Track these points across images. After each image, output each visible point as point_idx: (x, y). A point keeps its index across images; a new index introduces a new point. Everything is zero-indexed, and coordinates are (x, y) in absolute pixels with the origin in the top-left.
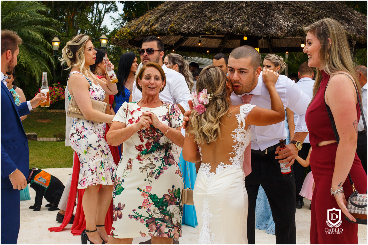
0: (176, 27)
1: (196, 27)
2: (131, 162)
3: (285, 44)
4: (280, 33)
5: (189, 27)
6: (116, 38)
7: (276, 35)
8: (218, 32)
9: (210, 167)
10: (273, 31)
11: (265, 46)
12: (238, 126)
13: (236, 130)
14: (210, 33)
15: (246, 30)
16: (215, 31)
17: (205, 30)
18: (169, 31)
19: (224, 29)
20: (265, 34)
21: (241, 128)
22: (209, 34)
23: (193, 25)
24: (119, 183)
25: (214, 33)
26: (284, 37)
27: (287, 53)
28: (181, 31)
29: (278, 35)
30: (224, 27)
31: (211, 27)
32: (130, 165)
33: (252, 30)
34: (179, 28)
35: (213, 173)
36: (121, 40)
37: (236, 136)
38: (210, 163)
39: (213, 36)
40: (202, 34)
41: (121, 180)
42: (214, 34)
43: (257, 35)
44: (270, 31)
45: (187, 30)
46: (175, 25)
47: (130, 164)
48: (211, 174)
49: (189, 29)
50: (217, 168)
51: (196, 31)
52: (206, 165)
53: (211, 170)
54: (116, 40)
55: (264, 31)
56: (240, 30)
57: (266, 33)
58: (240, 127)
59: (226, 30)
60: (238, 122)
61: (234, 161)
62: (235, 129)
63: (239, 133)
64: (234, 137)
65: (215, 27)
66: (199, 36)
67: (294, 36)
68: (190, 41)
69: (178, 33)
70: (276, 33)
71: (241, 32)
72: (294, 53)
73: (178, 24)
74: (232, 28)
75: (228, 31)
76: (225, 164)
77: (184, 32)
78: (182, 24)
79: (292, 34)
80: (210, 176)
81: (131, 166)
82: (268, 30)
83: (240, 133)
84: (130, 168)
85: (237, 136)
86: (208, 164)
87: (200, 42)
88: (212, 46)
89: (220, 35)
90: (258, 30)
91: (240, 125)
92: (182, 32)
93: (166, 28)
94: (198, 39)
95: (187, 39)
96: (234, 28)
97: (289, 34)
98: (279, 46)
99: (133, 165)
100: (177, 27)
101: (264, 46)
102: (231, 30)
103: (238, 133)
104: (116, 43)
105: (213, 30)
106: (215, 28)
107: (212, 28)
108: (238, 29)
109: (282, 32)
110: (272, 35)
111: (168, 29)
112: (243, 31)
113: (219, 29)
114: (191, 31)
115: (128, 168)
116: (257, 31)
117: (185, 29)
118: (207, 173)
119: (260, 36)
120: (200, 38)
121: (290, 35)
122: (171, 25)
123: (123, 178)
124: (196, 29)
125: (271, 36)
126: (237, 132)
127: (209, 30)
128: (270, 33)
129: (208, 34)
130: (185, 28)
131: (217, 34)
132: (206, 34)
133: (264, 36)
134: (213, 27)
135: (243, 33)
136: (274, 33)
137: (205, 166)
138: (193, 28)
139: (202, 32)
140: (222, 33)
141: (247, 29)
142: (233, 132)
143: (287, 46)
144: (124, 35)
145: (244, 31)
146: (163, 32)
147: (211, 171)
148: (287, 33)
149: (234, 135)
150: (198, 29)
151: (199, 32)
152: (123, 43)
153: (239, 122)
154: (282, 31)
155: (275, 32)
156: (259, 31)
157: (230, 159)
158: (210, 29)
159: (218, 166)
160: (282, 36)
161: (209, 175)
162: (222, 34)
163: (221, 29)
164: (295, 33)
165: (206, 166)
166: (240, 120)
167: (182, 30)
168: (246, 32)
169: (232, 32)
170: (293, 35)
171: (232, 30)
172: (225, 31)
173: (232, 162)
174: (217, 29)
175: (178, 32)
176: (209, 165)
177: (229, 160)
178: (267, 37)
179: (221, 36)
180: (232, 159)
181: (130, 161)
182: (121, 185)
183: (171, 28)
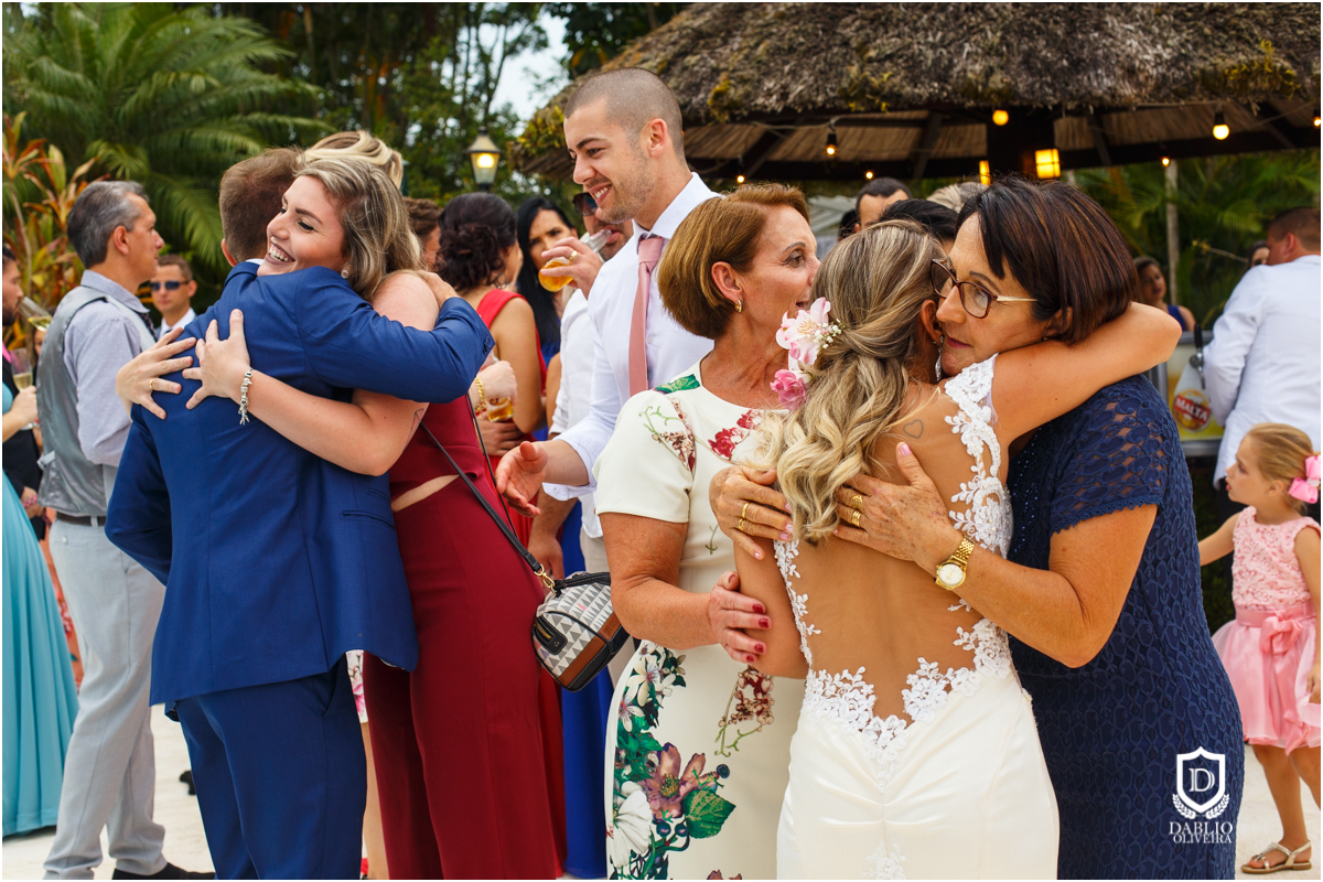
0: (735, 93)
1: (811, 86)
2: (765, 685)
3: (1154, 129)
4: (1128, 91)
5: (784, 87)
6: (523, 148)
7: (1113, 96)
8: (896, 101)
9: (868, 689)
10: (1102, 83)
11: (1081, 143)
12: (974, 469)
13: (968, 489)
14: (863, 105)
15: (1001, 86)
16: (884, 98)
17: (845, 96)
18: (714, 107)
19: (915, 86)
20: (1073, 98)
21: (986, 477)
22: (862, 109)
23: (801, 81)
24: (702, 781)
25: (880, 105)
26: (1146, 104)
27: (1166, 161)
28: (756, 105)
29: (1120, 96)
30: (914, 82)
31: (866, 82)
32: (760, 696)
33: (1021, 86)
34: (747, 95)
35: (893, 720)
36: (541, 152)
37: (972, 519)
38: (862, 669)
39: (877, 116)
40: (835, 111)
41: (710, 767)
42: (878, 110)
43: (1042, 102)
44: (1091, 85)
45: (778, 101)
46: (735, 86)
47: (756, 692)
48: (884, 725)
49: (784, 96)
50: (905, 692)
51: (814, 103)
52: (845, 680)
53: (876, 703)
54: (523, 152)
55: (1067, 85)
56: (976, 89)
57: (1077, 91)
58: (984, 473)
59: (923, 91)
60: (969, 452)
61: (977, 646)
62: (963, 486)
63: (981, 501)
64: (964, 524)
65: (883, 83)
66: (828, 120)
67: (1183, 98)
68: (802, 140)
69: (745, 113)
70: (1115, 89)
71: (982, 95)
72: (1195, 161)
73: (743, 81)
74: (946, 82)
75: (930, 94)
76: (943, 670)
77: (766, 107)
78: (759, 81)
79: (1176, 92)
80: (886, 734)
81: (766, 701)
82: (1082, 80)
83: (985, 503)
84: (759, 713)
85: (976, 517)
86: (853, 673)
87: (832, 140)
88: (885, 156)
89: (903, 109)
90: (1047, 83)
91: (981, 465)
92: (759, 108)
93: (701, 96)
94: (824, 130)
95: (789, 133)
96: (952, 81)
97: (1164, 92)
98: (1135, 139)
99: (772, 694)
100: (741, 91)
101: (1077, 141)
102: (942, 89)
103: (978, 500)
104: (525, 165)
105: (876, 92)
106: (882, 86)
107: (872, 88)
108: (970, 84)
109: (1139, 85)
110: (1101, 99)
111: (709, 101)
112: (988, 91)
113: (896, 89)
114: (794, 102)
115: (744, 712)
116: (1041, 87)
117: (771, 95)
118: (863, 721)
119: (1054, 106)
120: (830, 126)
121: (1167, 97)
122: (718, 88)
123: (721, 760)
124: (810, 95)
125: (1097, 103)
126: (971, 496)
127: (859, 96)
128: (1090, 93)
129: (857, 112)
130: (769, 94)
131: (890, 109)
132: (849, 111)
133: (1071, 106)
134: (875, 81)
135: (988, 99)
136: (1105, 93)
137: (841, 684)
138: (801, 91)
139: (833, 103)
140: (912, 104)
141: (1002, 81)
142: (954, 499)
143: (1163, 135)
144: (547, 132)
145: (993, 91)
146: (690, 112)
147: (880, 710)
148: (1158, 88)
149: (960, 516)
150: (817, 95)
151: (824, 105)
152: (553, 162)
153: (975, 449)
154: (1138, 80)
155: (1110, 88)
156: (1050, 85)
157: (958, 637)
158: (863, 92)
159: (908, 682)
160: (1138, 100)
161: (879, 733)
162: (912, 107)
163: (903, 87)
164: (1186, 85)
165: (847, 686)
166: (975, 439)
167: (760, 101)
168: (999, 93)
169: (945, 98)
170: (1179, 95)
171: (948, 91)
172: (920, 96)
173: (972, 654)
174: (891, 89)
175: (746, 109)
176: (858, 677)
177: (956, 643)
178: (1079, 106)
179: (905, 115)
180: (966, 635)
181: (755, 679)
182: (713, 792)
183: (718, 95)
